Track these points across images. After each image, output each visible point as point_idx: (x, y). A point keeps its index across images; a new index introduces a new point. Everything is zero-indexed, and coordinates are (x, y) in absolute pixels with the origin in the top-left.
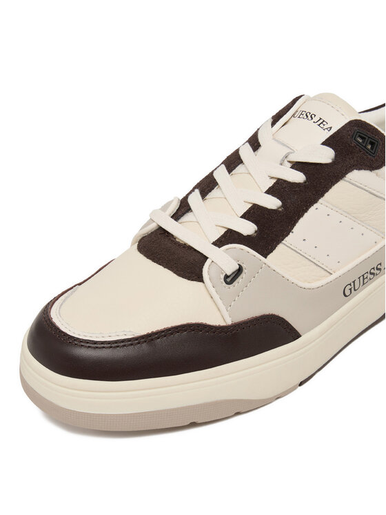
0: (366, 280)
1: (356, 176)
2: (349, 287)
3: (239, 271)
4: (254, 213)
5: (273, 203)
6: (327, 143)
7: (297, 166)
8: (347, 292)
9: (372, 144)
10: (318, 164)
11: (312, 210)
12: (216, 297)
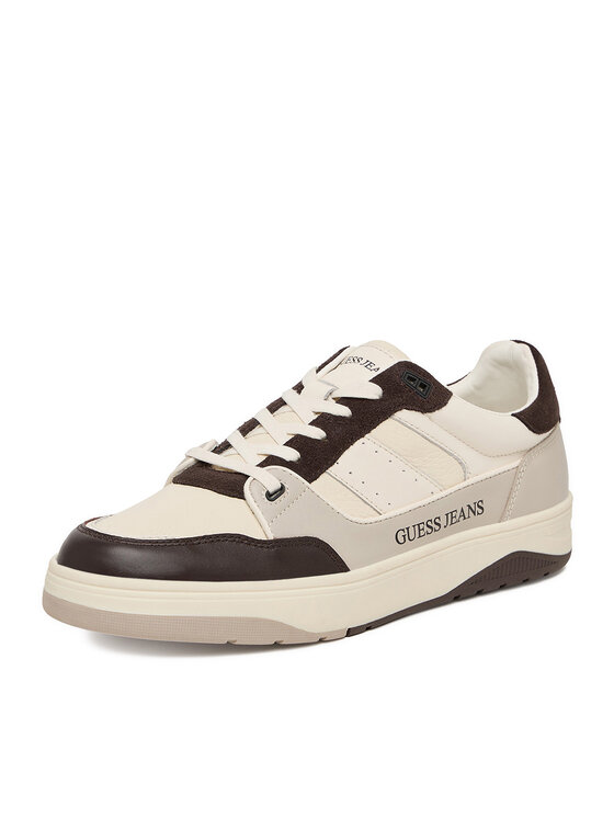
0: (422, 533)
1: (404, 415)
2: (401, 533)
3: (282, 489)
4: (297, 442)
5: (318, 434)
6: (374, 380)
7: (343, 401)
8: (401, 540)
9: (423, 386)
10: (364, 399)
11: (358, 443)
12: (258, 512)
